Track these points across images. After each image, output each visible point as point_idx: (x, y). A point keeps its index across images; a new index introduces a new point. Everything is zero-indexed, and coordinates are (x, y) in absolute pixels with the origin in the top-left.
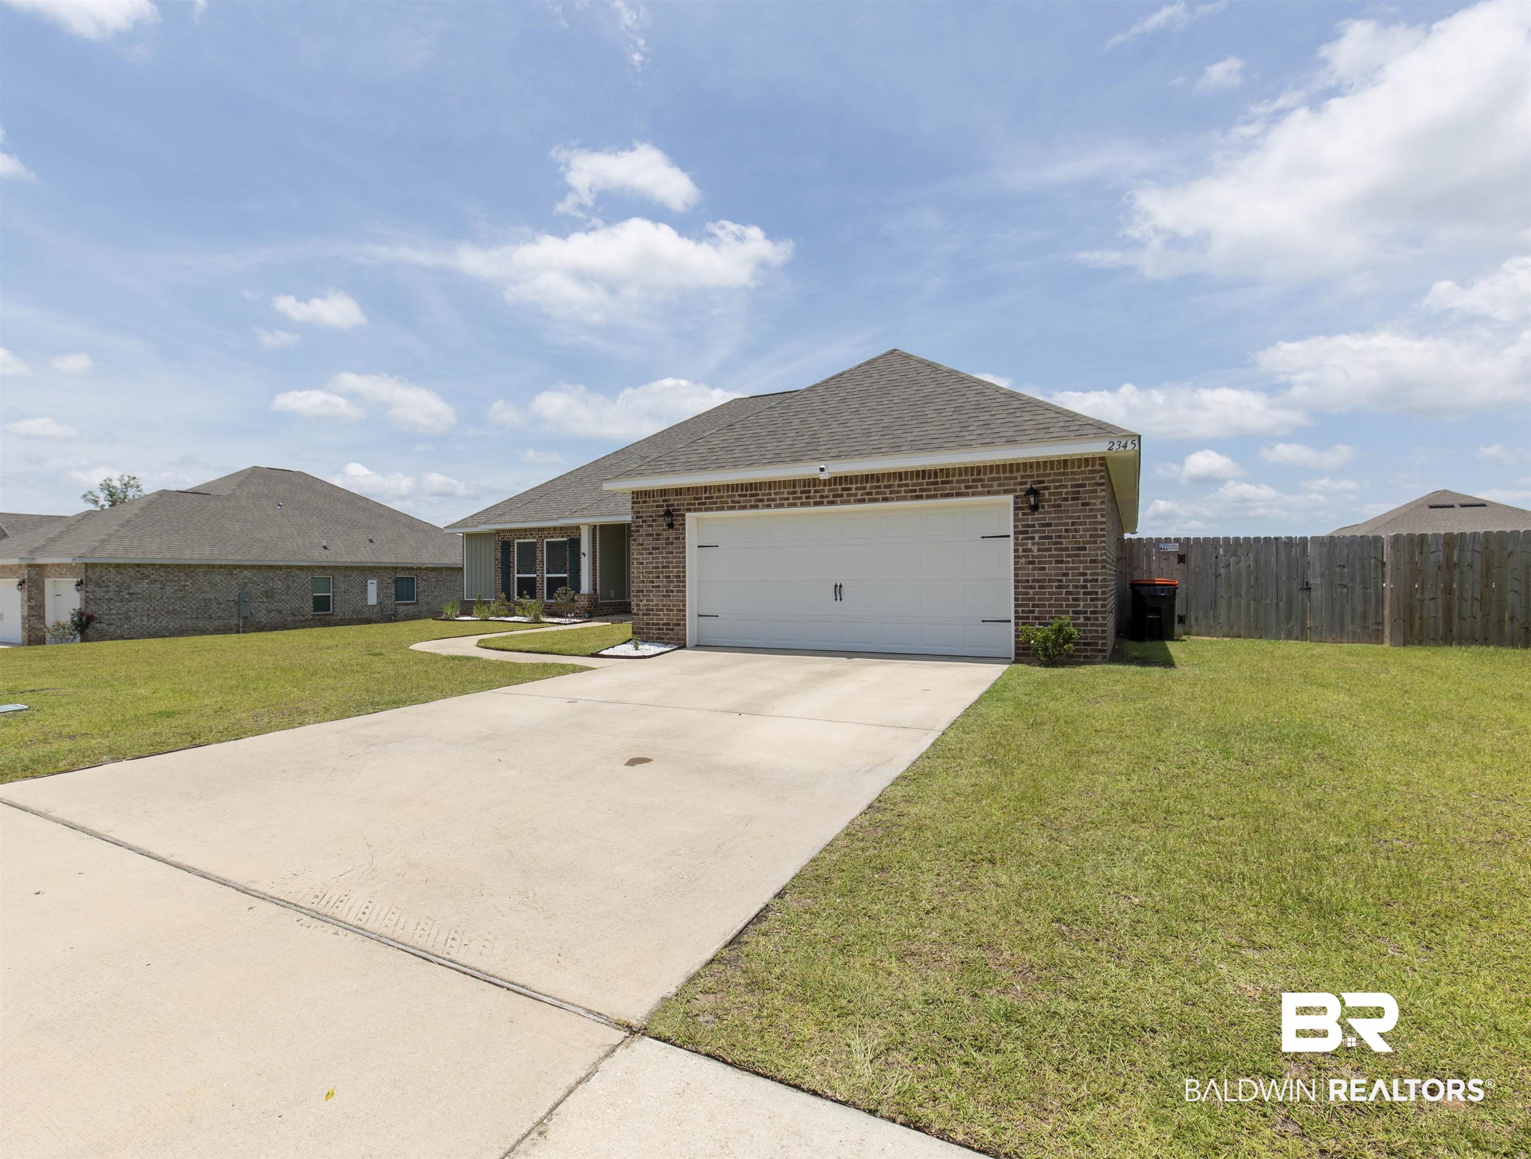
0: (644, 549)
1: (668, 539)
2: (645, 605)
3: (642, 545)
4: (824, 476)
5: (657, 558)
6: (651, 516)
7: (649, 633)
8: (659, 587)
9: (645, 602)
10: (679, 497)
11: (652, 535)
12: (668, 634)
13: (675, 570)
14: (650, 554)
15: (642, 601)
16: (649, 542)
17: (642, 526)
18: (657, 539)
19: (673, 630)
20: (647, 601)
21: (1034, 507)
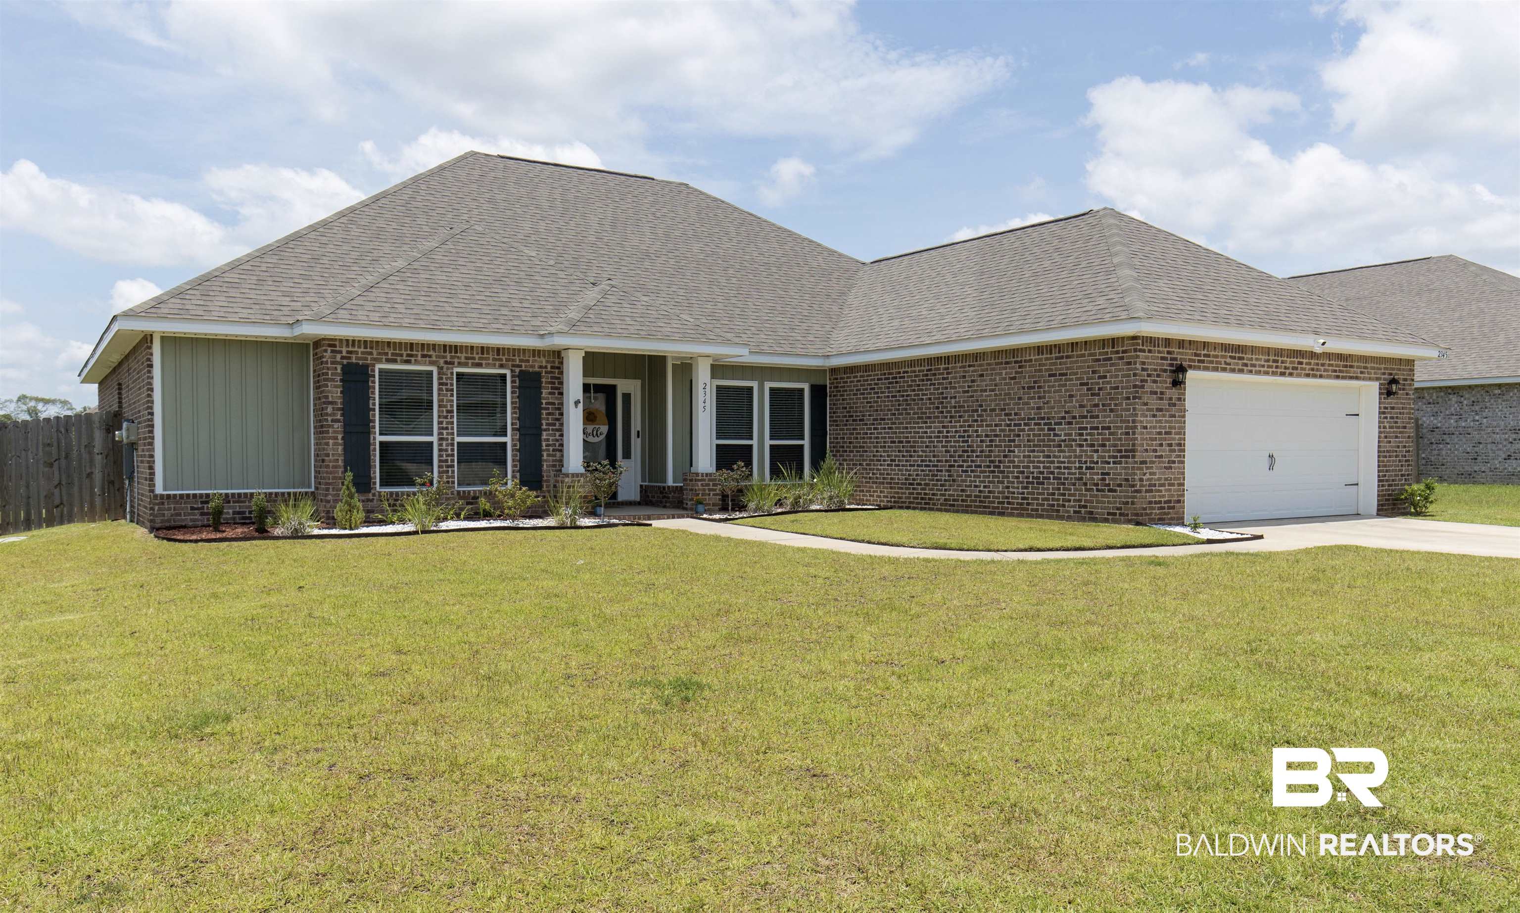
0: (1149, 410)
1: (1171, 399)
2: (1148, 480)
3: (1146, 404)
4: (1318, 350)
5: (1160, 421)
6: (1156, 370)
7: (1151, 513)
8: (1161, 457)
9: (1148, 476)
10: (1181, 350)
11: (1156, 393)
12: (1168, 513)
13: (1177, 437)
14: (1154, 416)
15: (1145, 474)
16: (1154, 403)
17: (1146, 381)
18: (1161, 399)
19: (1173, 508)
20: (1151, 474)
21: (1389, 393)
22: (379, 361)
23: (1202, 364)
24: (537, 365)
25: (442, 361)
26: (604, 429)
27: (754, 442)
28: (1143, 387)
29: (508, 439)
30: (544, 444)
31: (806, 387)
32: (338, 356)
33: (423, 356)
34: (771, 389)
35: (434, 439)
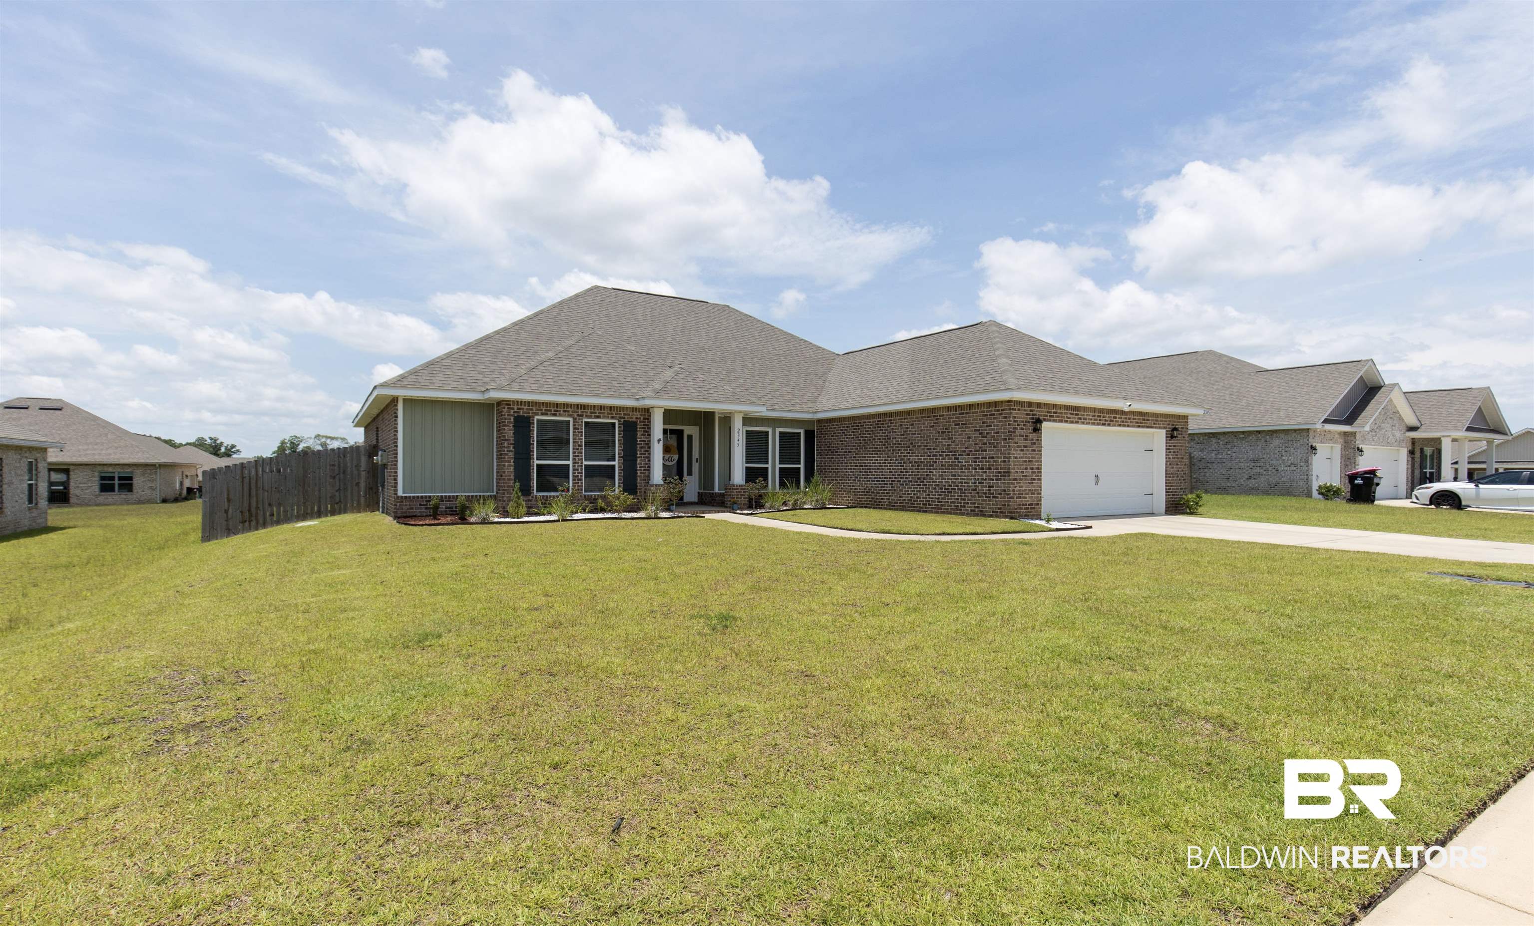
0: (1018, 447)
1: (1032, 440)
2: (1018, 490)
3: (1017, 443)
4: (1126, 409)
5: (1026, 454)
6: (1022, 422)
7: (1021, 512)
8: (1026, 476)
9: (1018, 488)
10: (1039, 409)
11: (1023, 436)
12: (1031, 512)
13: (1036, 463)
14: (1022, 450)
15: (1016, 487)
16: (1021, 442)
17: (1017, 428)
18: (1026, 440)
19: (1034, 508)
20: (1020, 487)
21: (1172, 437)
22: (537, 414)
23: (1051, 419)
24: (634, 417)
25: (575, 415)
26: (676, 457)
27: (769, 466)
28: (1014, 432)
29: (616, 463)
30: (638, 466)
31: (802, 431)
32: (512, 411)
33: (564, 411)
34: (780, 433)
35: (570, 462)
